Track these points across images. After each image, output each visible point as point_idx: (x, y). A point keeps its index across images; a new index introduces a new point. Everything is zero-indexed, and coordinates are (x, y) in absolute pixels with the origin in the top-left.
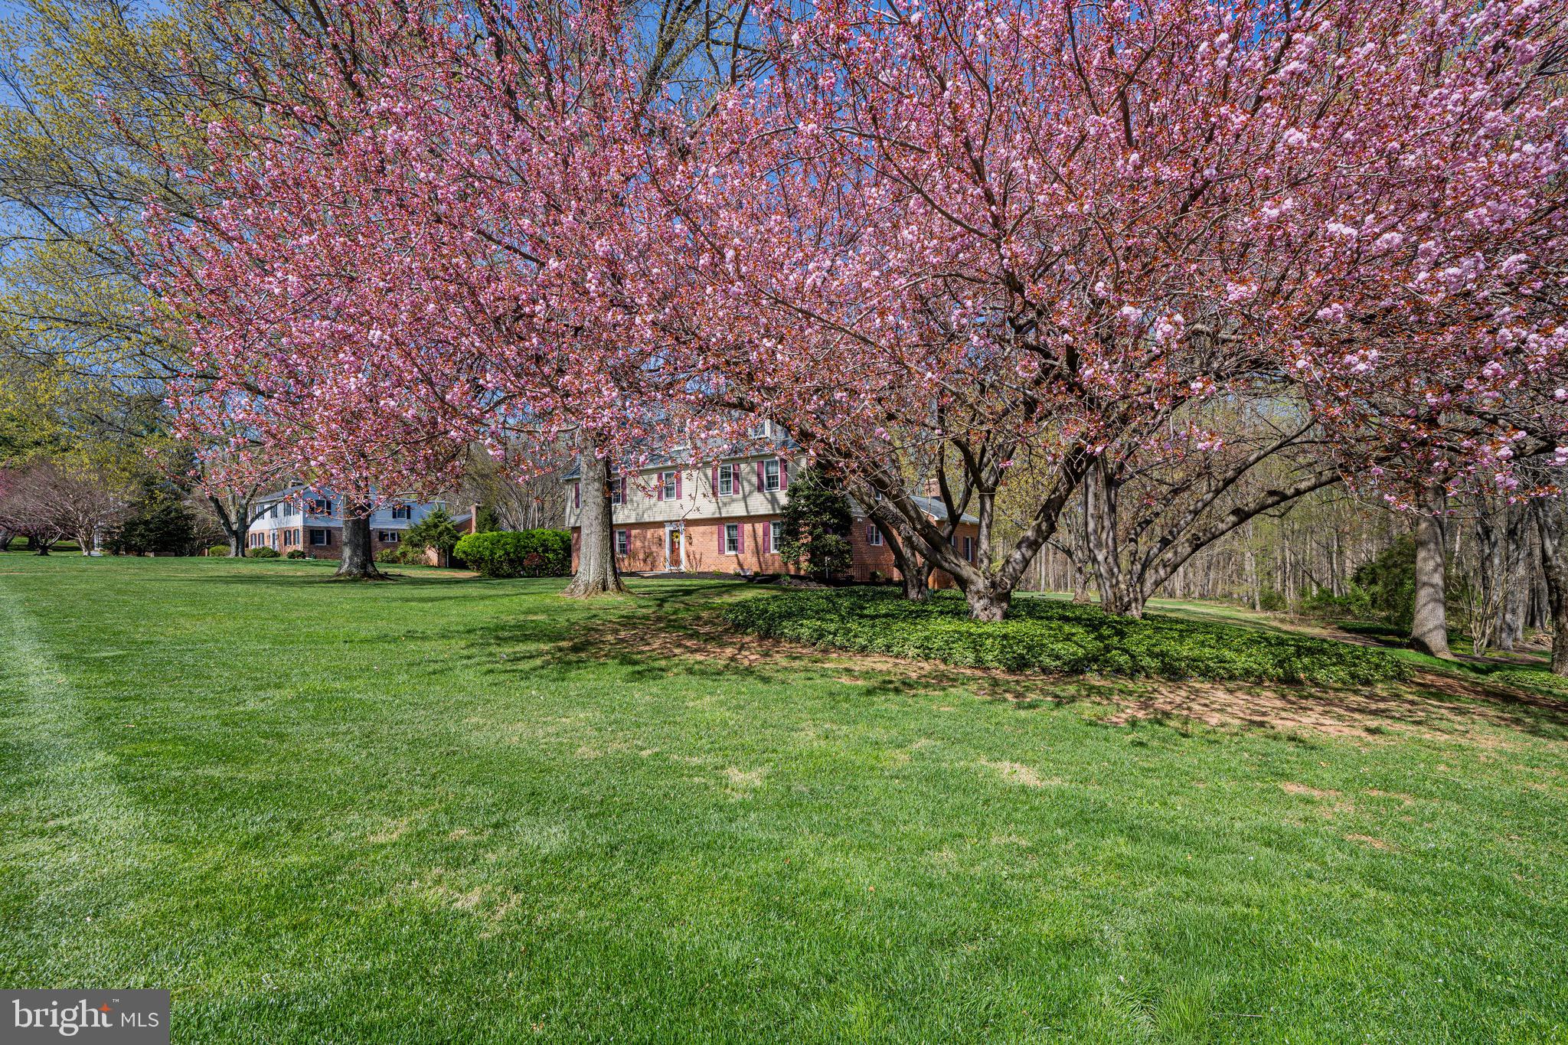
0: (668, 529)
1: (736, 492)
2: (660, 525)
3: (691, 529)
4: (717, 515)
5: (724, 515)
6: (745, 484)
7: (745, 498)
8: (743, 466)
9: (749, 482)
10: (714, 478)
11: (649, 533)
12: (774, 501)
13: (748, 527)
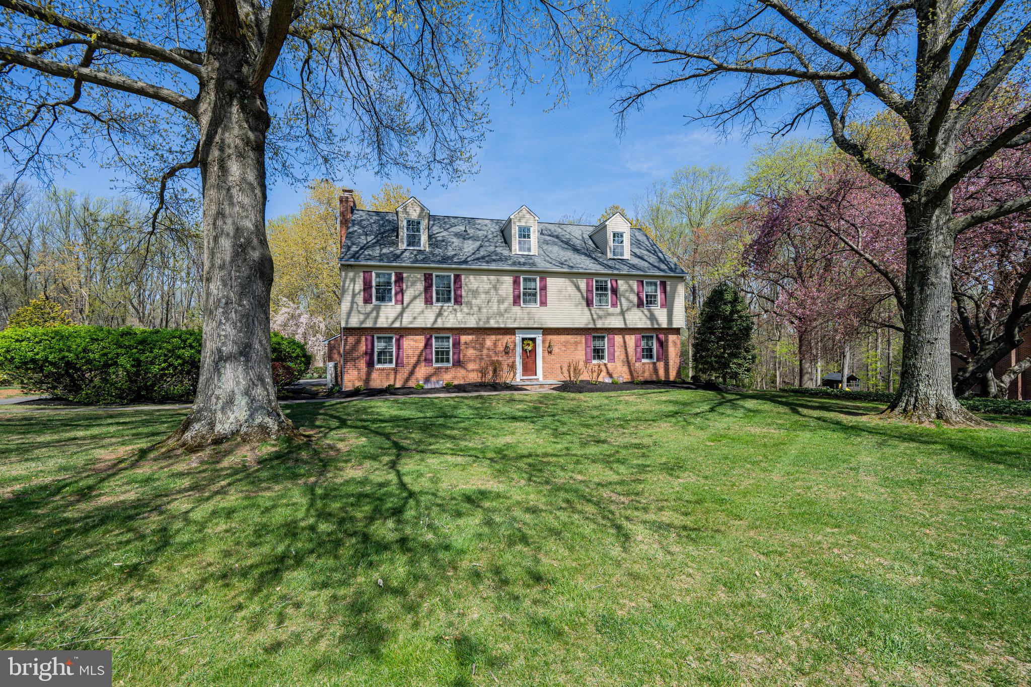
0: (518, 338)
1: (614, 305)
2: (510, 331)
3: (549, 337)
4: (591, 326)
5: (598, 326)
6: (623, 300)
7: (623, 313)
8: (620, 282)
9: (628, 299)
10: (589, 290)
11: (489, 341)
12: (652, 318)
13: (618, 339)
